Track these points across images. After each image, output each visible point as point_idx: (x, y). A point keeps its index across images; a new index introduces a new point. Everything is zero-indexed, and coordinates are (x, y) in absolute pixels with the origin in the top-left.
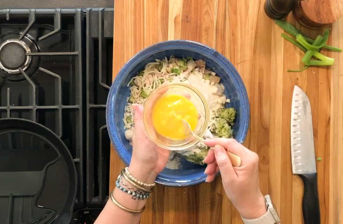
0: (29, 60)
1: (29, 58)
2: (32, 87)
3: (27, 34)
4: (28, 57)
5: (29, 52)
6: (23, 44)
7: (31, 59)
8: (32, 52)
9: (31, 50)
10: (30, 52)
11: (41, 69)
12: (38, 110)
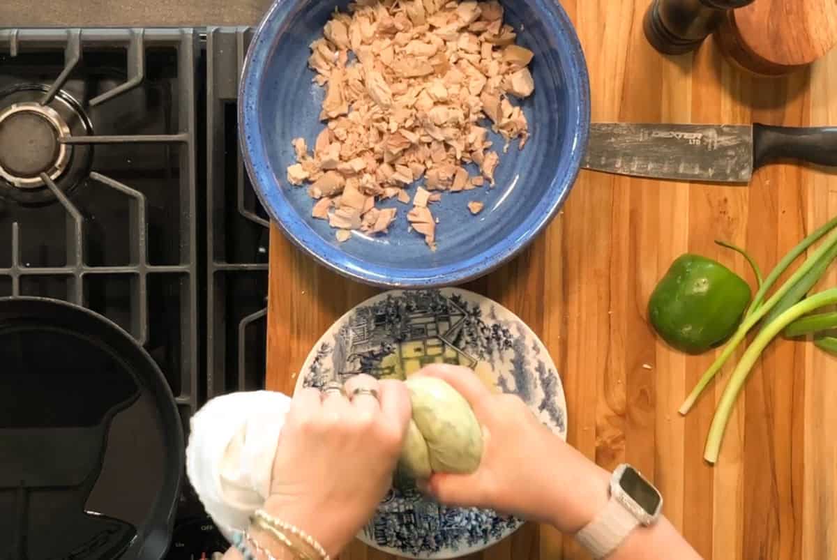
0: (66, 156)
1: (66, 149)
2: (74, 220)
3: (62, 91)
4: (63, 147)
5: (65, 134)
6: (51, 113)
7: (70, 152)
8: (72, 135)
9: (70, 130)
10: (70, 136)
11: (96, 176)
12: (86, 277)
